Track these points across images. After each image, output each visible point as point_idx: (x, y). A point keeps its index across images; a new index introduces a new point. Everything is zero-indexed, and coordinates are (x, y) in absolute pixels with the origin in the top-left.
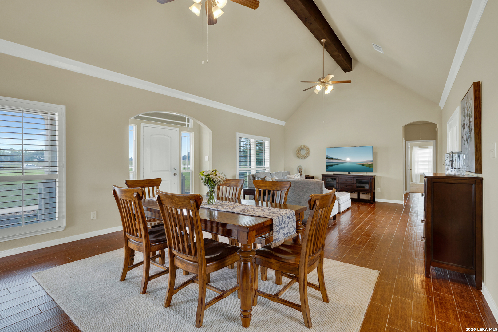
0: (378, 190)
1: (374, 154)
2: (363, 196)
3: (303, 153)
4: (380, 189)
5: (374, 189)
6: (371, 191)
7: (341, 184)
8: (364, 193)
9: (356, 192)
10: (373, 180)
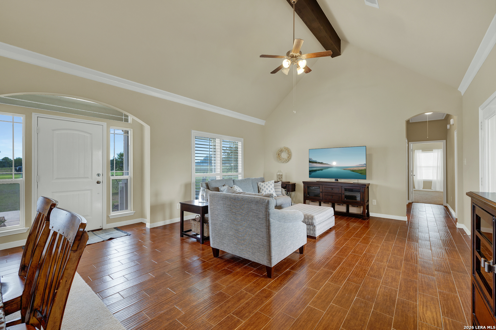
0: (373, 203)
1: (368, 157)
2: (353, 210)
3: (284, 155)
4: (375, 201)
5: (368, 201)
6: (364, 203)
7: (326, 194)
8: (355, 206)
9: (344, 205)
10: (366, 190)
